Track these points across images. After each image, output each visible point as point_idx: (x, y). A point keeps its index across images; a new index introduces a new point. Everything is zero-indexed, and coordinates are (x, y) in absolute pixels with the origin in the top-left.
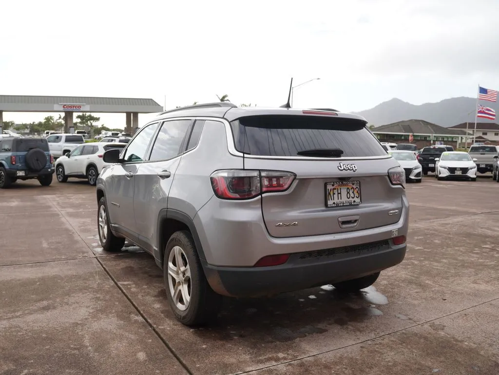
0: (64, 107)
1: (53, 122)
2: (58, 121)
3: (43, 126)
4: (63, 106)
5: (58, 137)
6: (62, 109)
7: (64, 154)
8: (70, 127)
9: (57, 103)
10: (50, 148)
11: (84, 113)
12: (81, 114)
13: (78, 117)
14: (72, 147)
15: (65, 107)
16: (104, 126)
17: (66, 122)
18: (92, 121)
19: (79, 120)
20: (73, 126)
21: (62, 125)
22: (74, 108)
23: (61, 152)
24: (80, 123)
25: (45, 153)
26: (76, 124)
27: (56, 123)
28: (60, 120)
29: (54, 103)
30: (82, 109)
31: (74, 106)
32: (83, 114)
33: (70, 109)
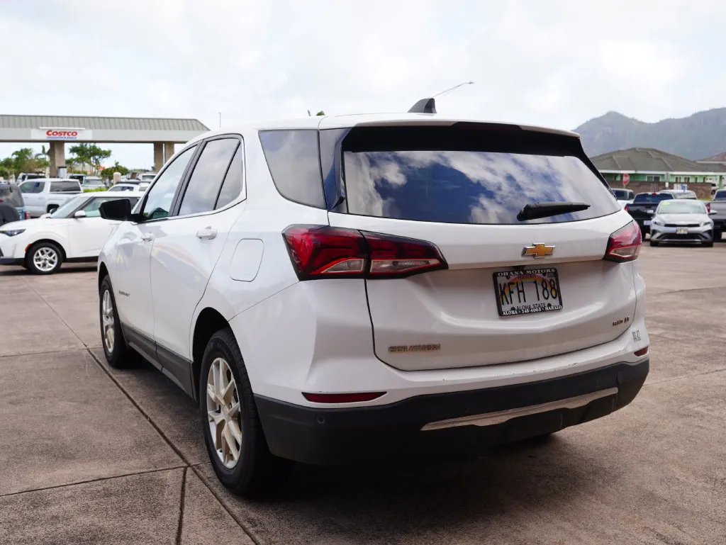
0: (48, 133)
1: (29, 158)
2: (40, 157)
3: (12, 166)
4: (47, 131)
5: (38, 184)
6: (45, 137)
7: (48, 212)
8: (60, 168)
9: (37, 127)
10: (25, 201)
11: (84, 144)
12: (78, 145)
13: (73, 150)
14: (61, 200)
15: (50, 133)
16: (119, 164)
17: (53, 159)
18: (97, 157)
19: (75, 156)
20: (64, 165)
21: (46, 164)
22: (66, 136)
23: (44, 209)
24: (77, 160)
25: (18, 208)
26: (69, 162)
27: (37, 161)
28: (43, 156)
29: (32, 127)
30: (79, 138)
31: (65, 133)
32: (82, 146)
33: (58, 138)
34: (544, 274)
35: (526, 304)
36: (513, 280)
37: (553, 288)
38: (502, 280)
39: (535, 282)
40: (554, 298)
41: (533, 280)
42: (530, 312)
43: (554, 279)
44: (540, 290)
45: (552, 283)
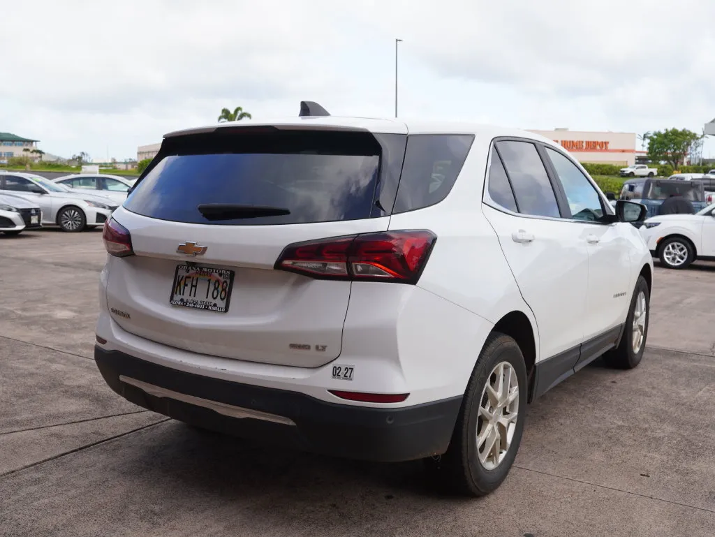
34: (220, 275)
35: (195, 299)
36: (192, 274)
37: (224, 290)
38: (182, 273)
39: (209, 281)
40: (222, 299)
41: (208, 278)
42: (193, 307)
43: (228, 281)
44: (212, 288)
45: (225, 284)
